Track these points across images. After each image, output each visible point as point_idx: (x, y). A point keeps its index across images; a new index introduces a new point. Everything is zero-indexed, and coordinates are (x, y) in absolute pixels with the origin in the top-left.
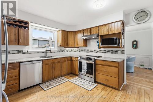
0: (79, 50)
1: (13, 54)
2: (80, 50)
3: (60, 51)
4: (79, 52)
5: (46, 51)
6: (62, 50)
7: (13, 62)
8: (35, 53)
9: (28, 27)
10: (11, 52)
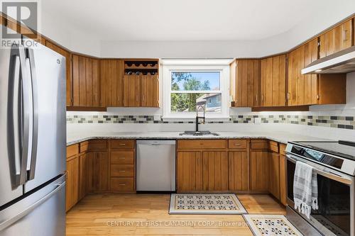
0: (310, 117)
1: (140, 122)
2: (314, 119)
3: (238, 119)
4: (310, 124)
5: (197, 118)
6: (245, 118)
7: (125, 136)
8: (175, 122)
9: (156, 71)
10: (138, 119)
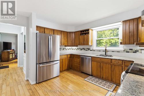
3: (129, 51)
6: (134, 50)
9: (89, 33)
10: (86, 49)
